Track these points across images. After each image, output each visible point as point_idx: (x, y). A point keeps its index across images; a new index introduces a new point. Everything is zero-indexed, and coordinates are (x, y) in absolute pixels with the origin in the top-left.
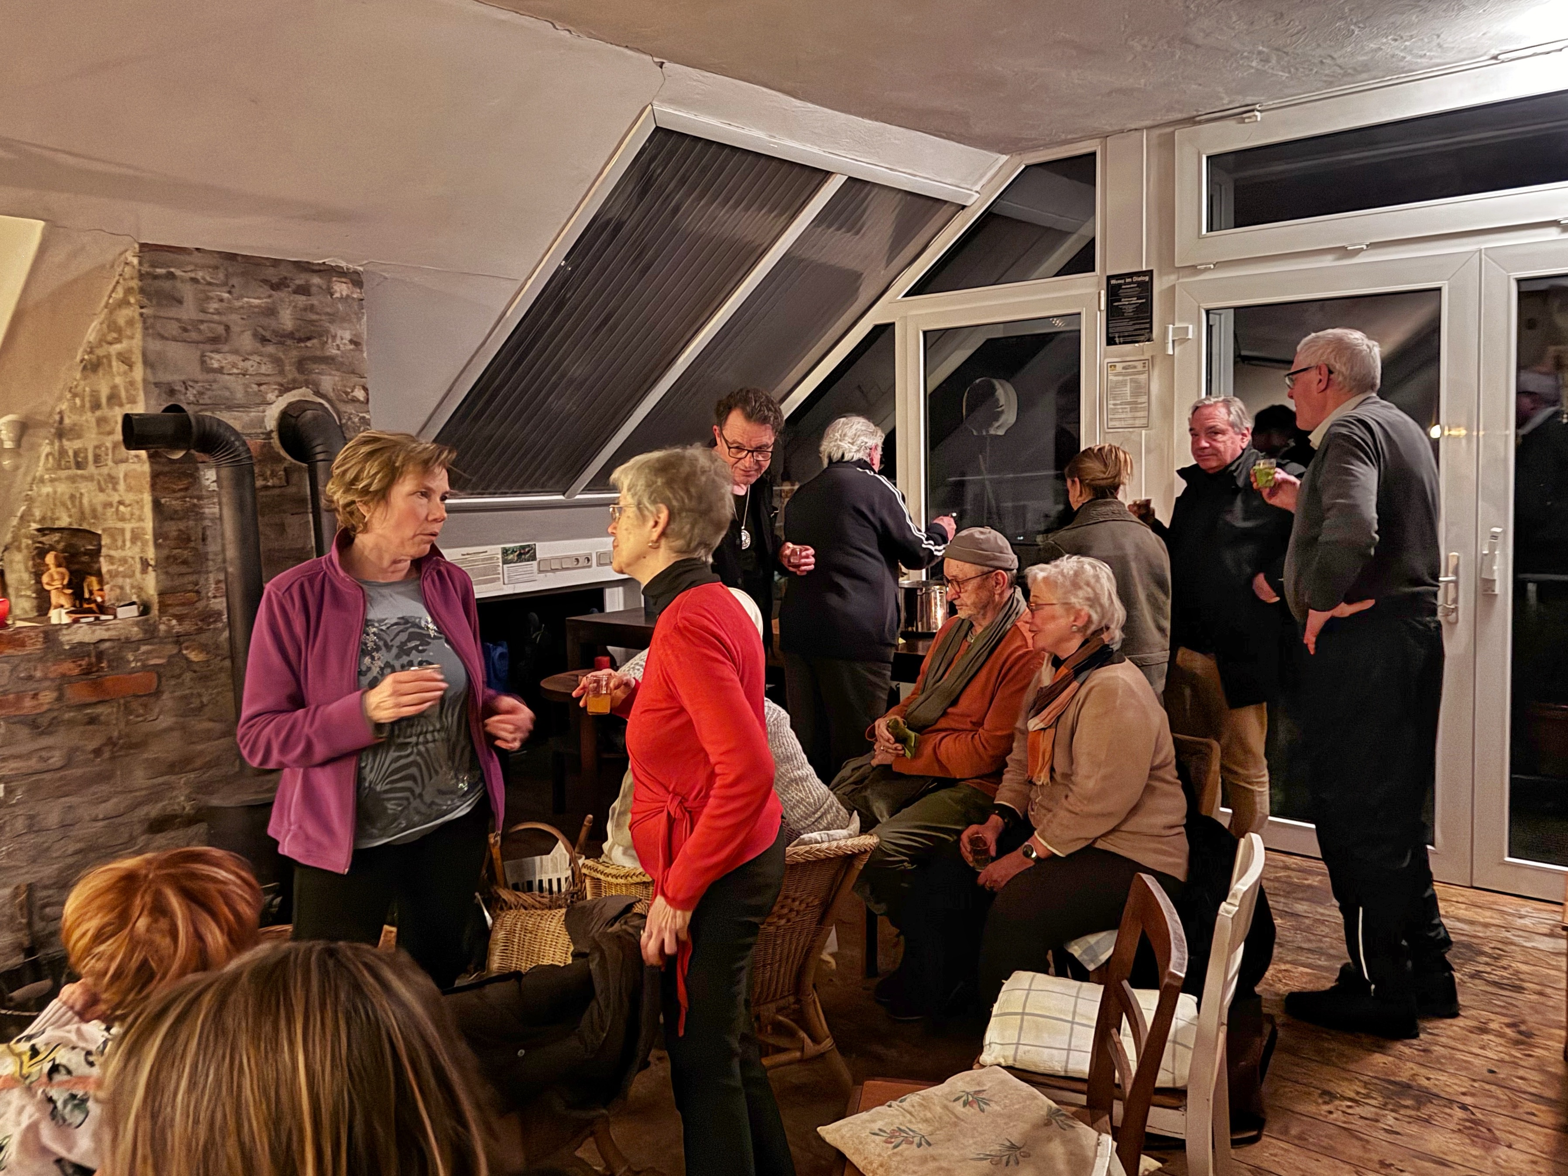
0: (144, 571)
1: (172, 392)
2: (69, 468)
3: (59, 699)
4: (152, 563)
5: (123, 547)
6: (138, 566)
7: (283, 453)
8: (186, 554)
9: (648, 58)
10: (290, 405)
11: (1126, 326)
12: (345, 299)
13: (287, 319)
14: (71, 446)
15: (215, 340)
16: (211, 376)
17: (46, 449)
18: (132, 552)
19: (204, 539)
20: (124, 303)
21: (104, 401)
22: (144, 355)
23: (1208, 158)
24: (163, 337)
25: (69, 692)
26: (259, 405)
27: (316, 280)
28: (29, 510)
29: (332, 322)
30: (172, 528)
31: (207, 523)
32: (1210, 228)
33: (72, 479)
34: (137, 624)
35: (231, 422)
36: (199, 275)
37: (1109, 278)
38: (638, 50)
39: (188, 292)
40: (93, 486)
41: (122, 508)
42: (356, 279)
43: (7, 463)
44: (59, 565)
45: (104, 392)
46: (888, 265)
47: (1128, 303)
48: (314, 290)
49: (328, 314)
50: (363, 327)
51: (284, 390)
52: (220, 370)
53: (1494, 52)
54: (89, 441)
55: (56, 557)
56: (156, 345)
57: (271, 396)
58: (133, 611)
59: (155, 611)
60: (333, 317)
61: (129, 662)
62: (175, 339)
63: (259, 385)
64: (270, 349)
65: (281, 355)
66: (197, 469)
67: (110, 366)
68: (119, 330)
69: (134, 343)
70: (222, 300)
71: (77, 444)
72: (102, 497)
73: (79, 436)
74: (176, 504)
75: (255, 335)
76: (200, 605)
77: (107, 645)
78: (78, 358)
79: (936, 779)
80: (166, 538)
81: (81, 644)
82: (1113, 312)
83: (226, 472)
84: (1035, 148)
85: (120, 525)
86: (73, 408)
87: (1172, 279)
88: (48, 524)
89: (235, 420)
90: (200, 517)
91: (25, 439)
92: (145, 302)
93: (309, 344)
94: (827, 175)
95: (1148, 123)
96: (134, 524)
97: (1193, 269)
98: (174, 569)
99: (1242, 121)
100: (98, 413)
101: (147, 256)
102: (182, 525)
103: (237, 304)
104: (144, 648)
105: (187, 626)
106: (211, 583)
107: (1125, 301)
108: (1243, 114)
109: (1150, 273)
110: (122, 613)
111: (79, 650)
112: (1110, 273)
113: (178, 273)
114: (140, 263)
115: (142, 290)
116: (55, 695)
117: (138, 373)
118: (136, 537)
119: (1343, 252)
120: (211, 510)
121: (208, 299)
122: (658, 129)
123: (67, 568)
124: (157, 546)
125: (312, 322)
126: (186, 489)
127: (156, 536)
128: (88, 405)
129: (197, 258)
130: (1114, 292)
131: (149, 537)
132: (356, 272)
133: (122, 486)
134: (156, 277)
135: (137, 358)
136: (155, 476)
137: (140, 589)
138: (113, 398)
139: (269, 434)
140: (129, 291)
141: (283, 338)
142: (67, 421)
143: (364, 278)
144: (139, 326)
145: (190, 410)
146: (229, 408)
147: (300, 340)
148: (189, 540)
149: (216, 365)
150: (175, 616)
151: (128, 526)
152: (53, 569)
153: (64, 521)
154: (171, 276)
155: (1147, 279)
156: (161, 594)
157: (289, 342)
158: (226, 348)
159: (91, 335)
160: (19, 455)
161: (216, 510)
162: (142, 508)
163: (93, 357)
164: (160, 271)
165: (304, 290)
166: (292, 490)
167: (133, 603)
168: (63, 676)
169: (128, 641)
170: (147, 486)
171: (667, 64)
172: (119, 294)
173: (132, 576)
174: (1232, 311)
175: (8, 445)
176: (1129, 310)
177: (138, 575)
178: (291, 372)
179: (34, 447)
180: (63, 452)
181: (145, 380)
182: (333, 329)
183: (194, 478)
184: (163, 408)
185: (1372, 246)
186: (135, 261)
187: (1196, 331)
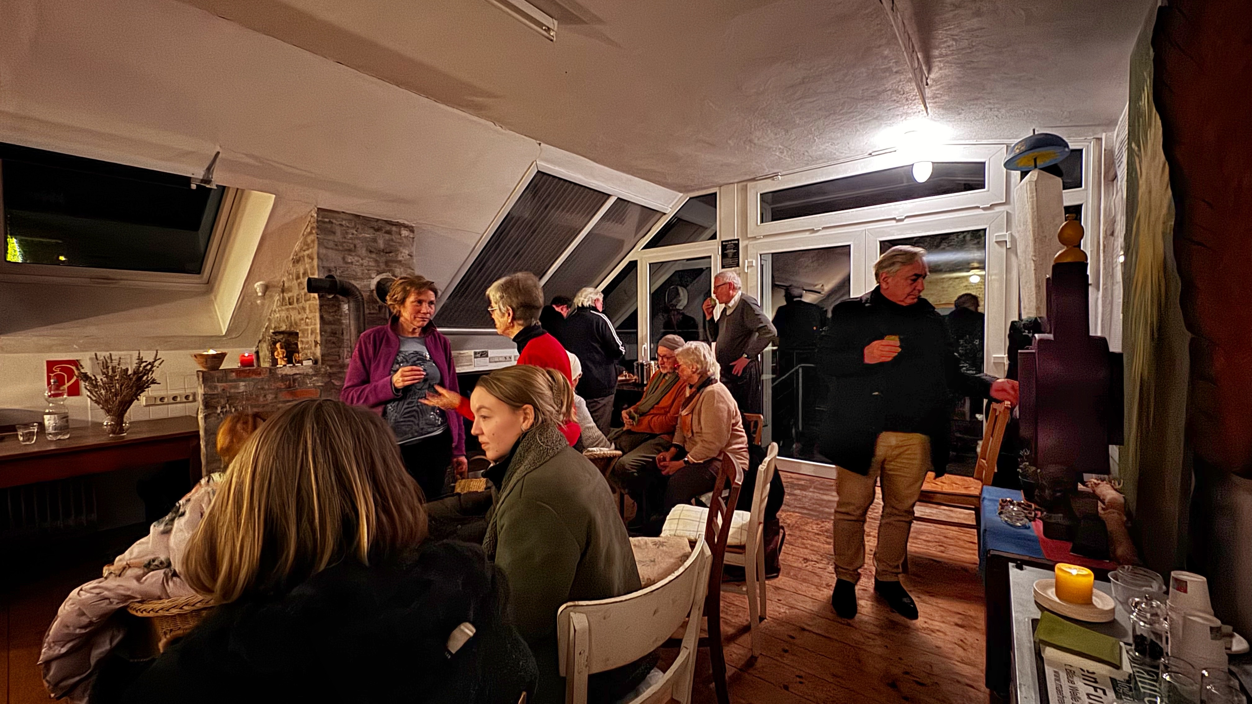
0: (316, 346)
1: (330, 271)
2: (286, 305)
3: (276, 397)
4: (319, 342)
5: (307, 337)
6: (313, 344)
7: (378, 300)
8: (334, 339)
9: (534, 141)
10: (381, 279)
11: (729, 261)
12: (406, 237)
13: (381, 244)
14: (287, 295)
15: (350, 250)
16: (348, 265)
17: (277, 298)
18: (311, 338)
19: (343, 334)
20: (311, 233)
21: (301, 275)
22: (318, 254)
23: (761, 194)
24: (326, 248)
25: (280, 395)
26: (368, 279)
27: (394, 228)
28: (270, 324)
29: (401, 246)
30: (328, 328)
31: (344, 326)
32: (762, 222)
33: (288, 310)
34: (311, 367)
35: (355, 284)
36: (344, 222)
37: (722, 242)
38: (529, 137)
39: (338, 230)
40: (296, 312)
41: (307, 320)
42: (411, 229)
43: (259, 302)
44: (282, 348)
45: (302, 271)
46: (635, 236)
47: (730, 252)
48: (393, 233)
49: (399, 243)
50: (414, 249)
51: (379, 273)
52: (352, 263)
53: (870, 152)
54: (294, 293)
55: (281, 345)
56: (323, 251)
57: (373, 276)
58: (310, 363)
59: (320, 362)
60: (401, 244)
61: (307, 384)
62: (332, 249)
63: (368, 270)
64: (374, 256)
65: (378, 259)
66: (340, 304)
67: (304, 260)
68: (308, 245)
69: (314, 250)
70: (353, 234)
71: (290, 294)
72: (300, 316)
73: (291, 291)
74: (331, 318)
75: (367, 250)
76: (340, 361)
77: (298, 376)
78: (291, 257)
79: (648, 434)
80: (325, 332)
81: (286, 375)
82: (724, 256)
83: (352, 305)
84: (693, 190)
85: (306, 327)
86: (289, 280)
87: (746, 242)
88: (277, 330)
89: (357, 284)
90: (342, 324)
91: (267, 293)
92: (319, 232)
93: (391, 255)
94: (609, 196)
95: (736, 180)
96: (312, 326)
97: (755, 238)
98: (330, 345)
99: (773, 180)
100: (299, 281)
101: (321, 213)
102: (333, 327)
103: (361, 236)
104: (314, 378)
105: (335, 370)
106: (345, 352)
107: (728, 251)
108: (773, 177)
109: (738, 240)
110: (305, 363)
111: (285, 378)
112: (723, 240)
113: (334, 221)
114: (317, 216)
115: (318, 228)
116: (274, 396)
117: (315, 262)
118: (312, 332)
119: (813, 231)
120: (345, 321)
121: (347, 233)
122: (538, 172)
123: (286, 349)
124: (321, 335)
125: (392, 246)
126: (335, 312)
127: (321, 331)
128: (295, 277)
129: (342, 216)
130: (724, 247)
131: (318, 331)
132: (412, 227)
133: (308, 311)
134: (325, 222)
135: (315, 257)
136: (321, 306)
137: (314, 354)
138: (305, 274)
139: (372, 291)
140: (312, 228)
141: (379, 252)
142: (286, 285)
143: (415, 229)
144: (316, 242)
145: (337, 279)
146: (355, 279)
147: (387, 253)
148: (336, 333)
149: (350, 261)
150: (328, 365)
151: (310, 328)
152: (279, 350)
153: (284, 328)
154: (330, 222)
155: (737, 242)
156: (322, 356)
157: (382, 254)
158: (353, 254)
159: (297, 248)
160: (264, 299)
161: (348, 321)
162: (315, 320)
163: (298, 257)
164: (327, 220)
165: (389, 232)
166: (382, 316)
167: (310, 359)
168: (278, 388)
169: (307, 375)
170: (318, 311)
171: (542, 145)
172: (309, 230)
173: (311, 349)
174: (770, 255)
175: (260, 294)
176: (730, 255)
177: (313, 348)
178: (383, 266)
179: (271, 297)
180: (284, 299)
181: (318, 266)
182: (401, 249)
183: (339, 307)
184: (326, 275)
185: (824, 228)
186: (316, 215)
187: (757, 263)
